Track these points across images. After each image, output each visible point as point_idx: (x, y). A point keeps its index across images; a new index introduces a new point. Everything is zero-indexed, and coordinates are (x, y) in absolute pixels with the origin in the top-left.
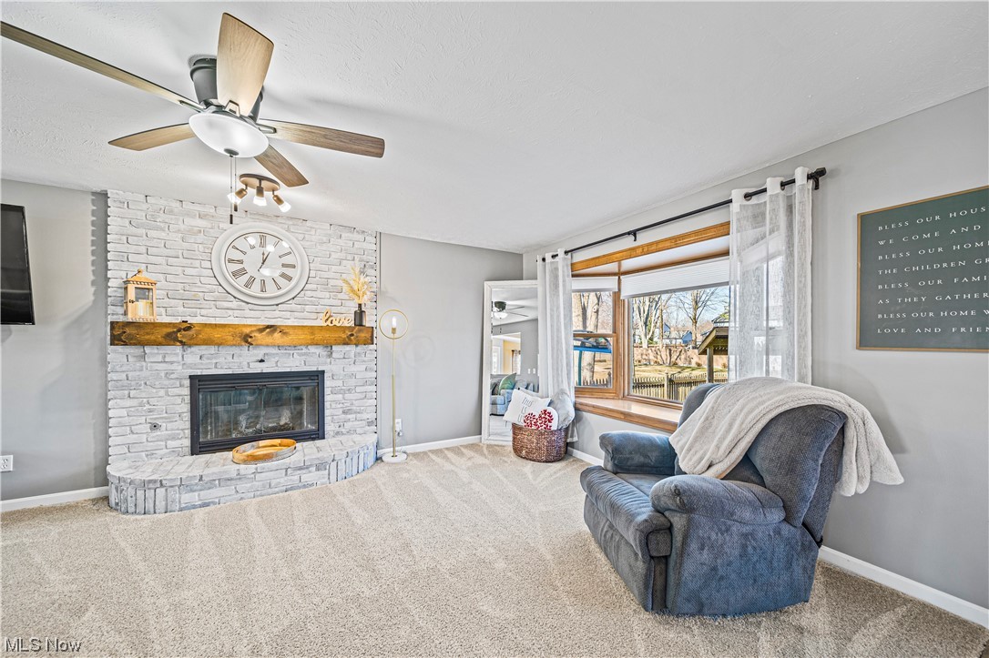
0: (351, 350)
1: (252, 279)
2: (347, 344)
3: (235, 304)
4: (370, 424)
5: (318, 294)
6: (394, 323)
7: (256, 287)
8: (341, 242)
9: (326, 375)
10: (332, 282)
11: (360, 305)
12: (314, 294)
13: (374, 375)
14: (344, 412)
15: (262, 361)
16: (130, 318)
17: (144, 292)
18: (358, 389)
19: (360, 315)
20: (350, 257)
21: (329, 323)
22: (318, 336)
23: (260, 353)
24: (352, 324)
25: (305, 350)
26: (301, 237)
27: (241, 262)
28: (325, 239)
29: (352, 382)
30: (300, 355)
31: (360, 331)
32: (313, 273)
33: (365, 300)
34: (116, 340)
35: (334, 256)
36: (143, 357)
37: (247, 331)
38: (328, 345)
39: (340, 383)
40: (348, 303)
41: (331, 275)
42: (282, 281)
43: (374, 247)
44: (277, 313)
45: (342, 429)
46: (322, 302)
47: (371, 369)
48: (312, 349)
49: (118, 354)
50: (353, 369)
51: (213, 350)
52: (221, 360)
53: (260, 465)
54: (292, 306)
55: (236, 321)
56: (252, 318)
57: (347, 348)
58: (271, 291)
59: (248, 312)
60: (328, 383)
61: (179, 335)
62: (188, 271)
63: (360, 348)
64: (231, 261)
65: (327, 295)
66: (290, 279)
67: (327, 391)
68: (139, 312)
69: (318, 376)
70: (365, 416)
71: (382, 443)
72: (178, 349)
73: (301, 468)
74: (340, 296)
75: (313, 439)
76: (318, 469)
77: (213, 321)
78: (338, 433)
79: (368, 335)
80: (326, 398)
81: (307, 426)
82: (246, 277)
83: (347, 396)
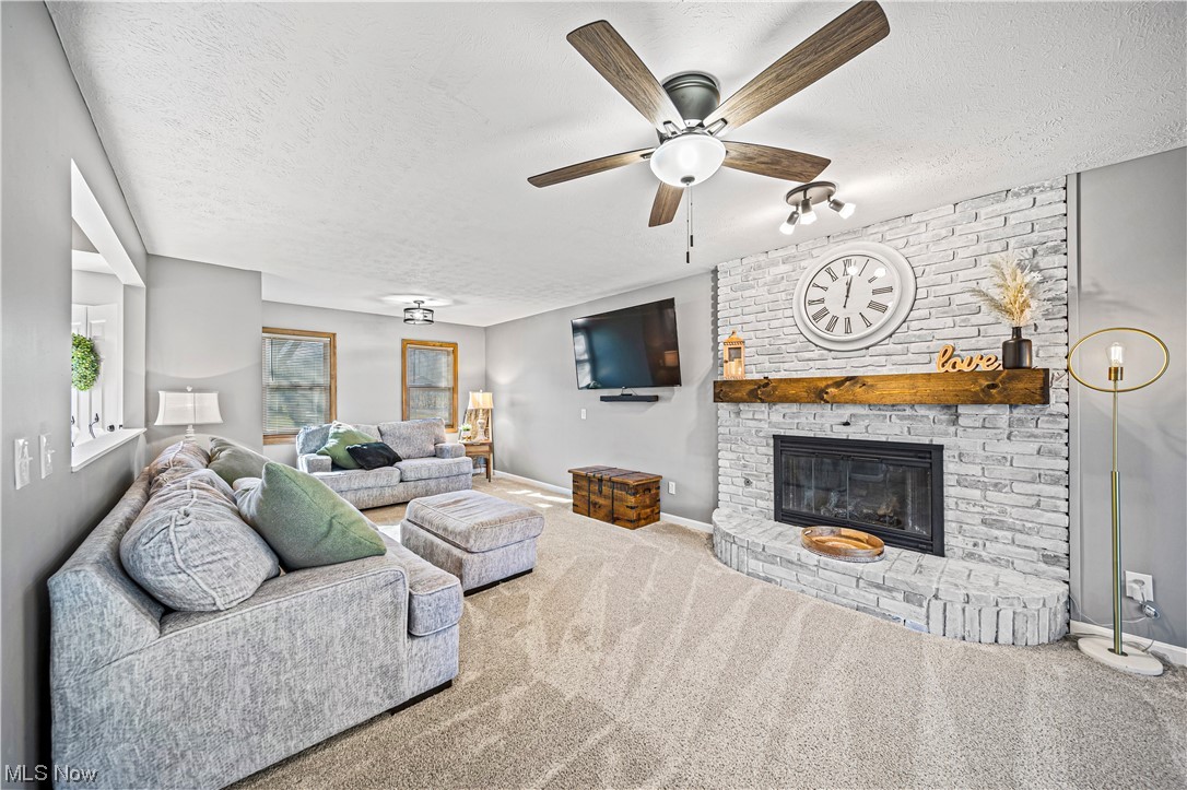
0: (1000, 414)
1: (835, 319)
2: (983, 402)
3: (817, 353)
4: (1050, 560)
5: (932, 323)
6: (1117, 355)
7: (840, 327)
8: (977, 226)
9: (946, 453)
10: (957, 300)
12: (924, 324)
13: (1064, 465)
14: (984, 522)
15: (847, 424)
16: (726, 377)
17: (736, 351)
18: (1017, 487)
19: (1015, 348)
20: (997, 246)
21: (948, 367)
23: (846, 412)
24: (998, 365)
25: (909, 412)
26: (901, 243)
27: (822, 301)
28: (944, 232)
29: (1003, 472)
30: (902, 418)
31: (1011, 379)
32: (922, 293)
34: (718, 398)
35: (961, 253)
36: (738, 413)
37: (822, 385)
39: (976, 470)
40: (991, 330)
42: (871, 314)
44: (868, 360)
45: (979, 550)
46: (938, 335)
47: (1053, 454)
48: (922, 411)
49: (725, 409)
50: (1006, 448)
51: (794, 408)
52: (803, 420)
54: (890, 347)
55: (818, 374)
56: (836, 368)
57: (990, 410)
58: (859, 330)
59: (831, 363)
60: (950, 466)
61: (763, 392)
62: (775, 324)
63: (1019, 412)
64: (812, 302)
65: (949, 322)
66: (884, 309)
67: (949, 480)
68: (733, 371)
69: (929, 457)
70: (1035, 541)
71: (1086, 611)
72: (764, 407)
73: (878, 586)
74: (975, 319)
75: (924, 551)
76: (907, 600)
77: (795, 375)
78: (971, 555)
79: (1036, 387)
80: (947, 491)
81: (912, 527)
82: (827, 319)
83: (991, 494)
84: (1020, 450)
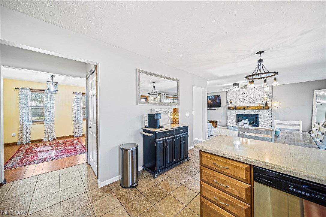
0: (265, 111)
1: (245, 99)
3: (242, 103)
4: (270, 126)
6: (275, 104)
7: (246, 100)
9: (259, 115)
10: (260, 98)
11: (266, 102)
12: (256, 100)
13: (271, 116)
14: (263, 123)
16: (229, 106)
17: (231, 103)
18: (267, 118)
19: (266, 103)
21: (259, 105)
22: (256, 108)
23: (246, 111)
24: (264, 105)
26: (253, 91)
27: (243, 97)
28: (259, 90)
29: (265, 117)
30: (254, 111)
31: (265, 107)
32: (256, 97)
33: (267, 100)
34: (228, 109)
36: (231, 111)
37: (244, 107)
38: (259, 110)
39: (262, 117)
40: (264, 101)
41: (260, 96)
42: (250, 99)
43: (271, 89)
44: (249, 104)
46: (258, 102)
48: (256, 110)
49: (228, 111)
50: (265, 114)
51: (239, 110)
52: (241, 112)
54: (252, 103)
55: (242, 106)
57: (263, 110)
58: (248, 101)
59: (244, 104)
61: (235, 108)
62: (236, 99)
63: (267, 110)
65: (259, 100)
66: (252, 98)
67: (259, 118)
68: (231, 105)
69: (257, 116)
70: (268, 124)
72: (235, 110)
74: (262, 100)
75: (256, 126)
77: (239, 106)
78: (262, 126)
79: (268, 107)
80: (259, 119)
81: (255, 124)
82: (244, 99)
83: (264, 119)
84: (267, 114)
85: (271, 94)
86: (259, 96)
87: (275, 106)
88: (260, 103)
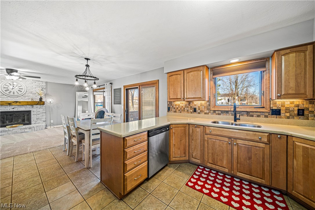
0: (39, 106)
1: (11, 92)
2: (38, 105)
3: (6, 97)
4: (44, 121)
5: (29, 94)
6: (50, 100)
7: (12, 94)
8: (36, 84)
9: (31, 111)
10: (33, 92)
11: (41, 97)
12: (28, 94)
13: (45, 111)
14: (37, 119)
15: (13, 109)
18: (41, 114)
19: (41, 99)
20: (38, 87)
21: (32, 100)
22: (29, 103)
23: (13, 107)
24: (39, 101)
25: (25, 106)
26: (24, 83)
27: (8, 88)
28: (31, 83)
29: (39, 113)
31: (41, 102)
32: (28, 90)
33: (42, 96)
35: (34, 86)
37: (10, 102)
38: (32, 105)
39: (36, 113)
40: (37, 96)
41: (33, 90)
43: (45, 85)
44: (18, 99)
45: (36, 123)
46: (30, 96)
47: (44, 110)
48: (28, 106)
50: (39, 110)
53: (14, 128)
54: (22, 97)
55: (6, 100)
56: (10, 100)
57: (38, 106)
58: (16, 94)
59: (9, 98)
60: (32, 113)
63: (41, 106)
64: (4, 88)
65: (32, 95)
66: (21, 91)
69: (29, 112)
70: (43, 120)
71: (47, 125)
74: (35, 95)
75: (28, 125)
76: (29, 129)
77: (1, 101)
78: (35, 123)
79: (43, 103)
80: (32, 116)
81: (26, 122)
82: (9, 91)
83: (37, 116)
84: (41, 110)
85: (45, 90)
86: (31, 91)
87: (50, 102)
88: (34, 98)
